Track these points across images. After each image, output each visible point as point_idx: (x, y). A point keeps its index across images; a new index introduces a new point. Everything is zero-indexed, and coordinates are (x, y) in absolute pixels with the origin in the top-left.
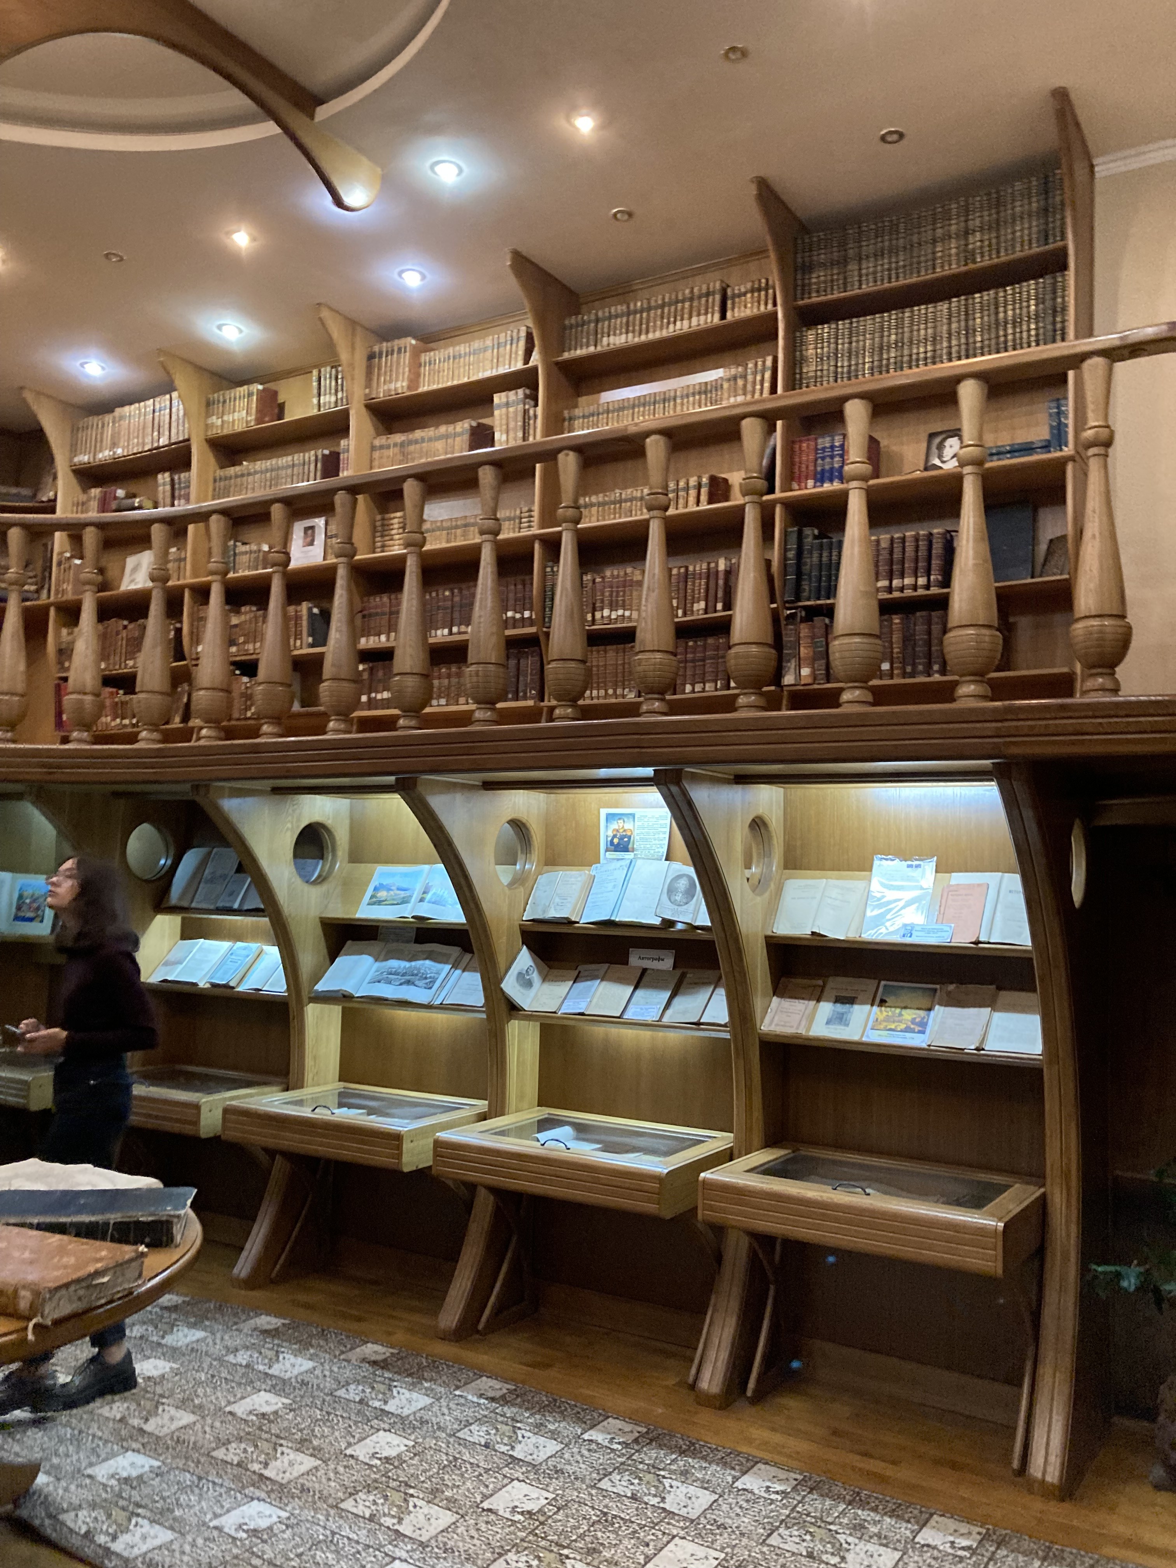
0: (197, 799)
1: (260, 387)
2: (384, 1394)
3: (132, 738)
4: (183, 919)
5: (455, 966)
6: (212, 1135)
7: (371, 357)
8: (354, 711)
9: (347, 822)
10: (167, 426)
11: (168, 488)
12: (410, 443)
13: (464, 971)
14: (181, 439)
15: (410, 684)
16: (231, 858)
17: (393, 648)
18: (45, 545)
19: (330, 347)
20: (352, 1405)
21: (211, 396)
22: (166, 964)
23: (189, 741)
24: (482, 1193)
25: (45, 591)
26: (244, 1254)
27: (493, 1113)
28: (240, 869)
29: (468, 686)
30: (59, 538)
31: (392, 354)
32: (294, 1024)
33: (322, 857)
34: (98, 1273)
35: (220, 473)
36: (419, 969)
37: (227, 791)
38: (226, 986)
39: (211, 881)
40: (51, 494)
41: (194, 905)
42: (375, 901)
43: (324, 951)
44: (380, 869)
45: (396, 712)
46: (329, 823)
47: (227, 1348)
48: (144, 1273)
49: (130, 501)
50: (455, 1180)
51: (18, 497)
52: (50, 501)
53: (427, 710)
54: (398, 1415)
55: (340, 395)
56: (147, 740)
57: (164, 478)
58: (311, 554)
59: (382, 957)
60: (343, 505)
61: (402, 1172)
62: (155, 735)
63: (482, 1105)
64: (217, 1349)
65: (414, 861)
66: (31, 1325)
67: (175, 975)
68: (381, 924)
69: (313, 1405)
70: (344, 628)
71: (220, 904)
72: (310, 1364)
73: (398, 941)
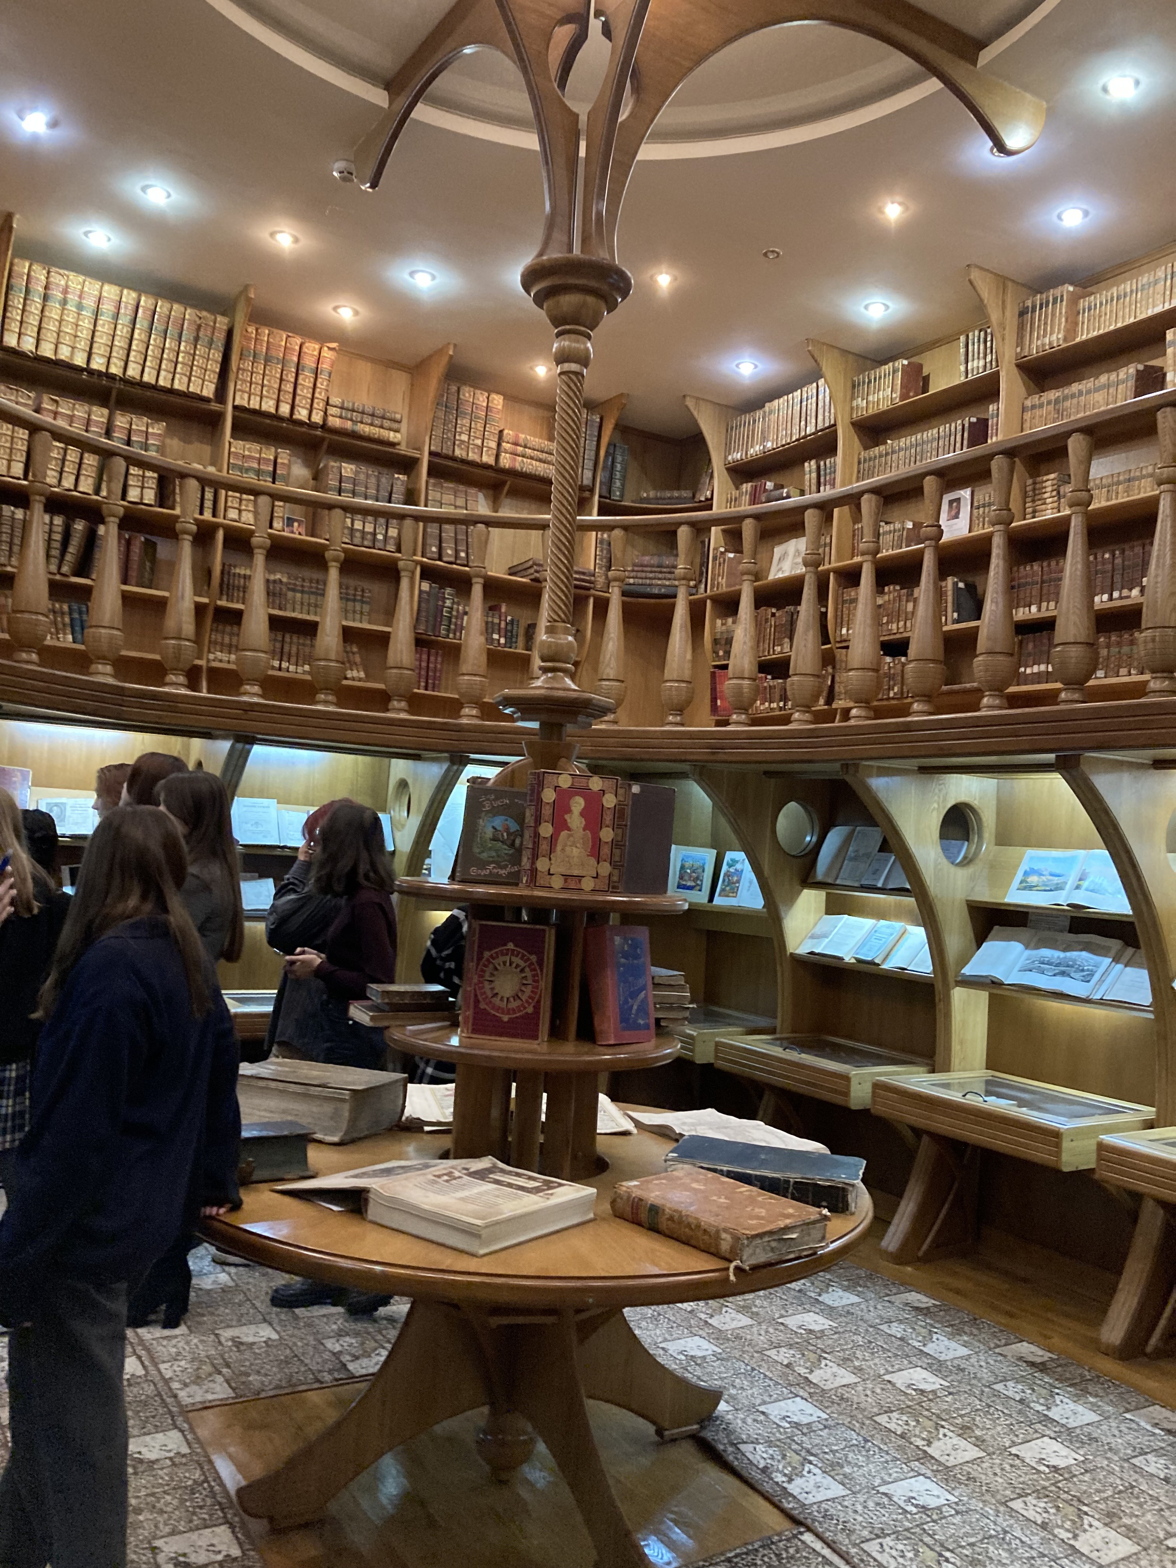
0: (848, 778)
1: (905, 362)
2: (1047, 1399)
3: (786, 720)
4: (828, 894)
5: (1116, 960)
6: (861, 1108)
7: (1022, 313)
8: (1010, 685)
9: (994, 802)
10: (814, 414)
11: (814, 475)
12: (1065, 398)
13: (1126, 966)
14: (827, 425)
15: (1073, 654)
16: (875, 836)
17: (1055, 617)
18: (703, 542)
19: (980, 309)
20: (1012, 1403)
21: (856, 379)
22: (813, 937)
23: (833, 722)
24: (1149, 1206)
25: (703, 586)
26: (892, 1229)
27: (1162, 1121)
28: (885, 847)
29: (1143, 653)
30: (715, 532)
31: (1047, 306)
32: (940, 1006)
33: (967, 838)
34: (787, 1229)
35: (864, 454)
36: (1074, 961)
37: (875, 770)
38: (872, 963)
39: (855, 859)
40: (708, 493)
41: (838, 882)
42: (1026, 886)
43: (970, 934)
44: (1030, 852)
45: (1059, 685)
46: (975, 803)
47: (881, 1318)
48: (827, 1236)
49: (778, 492)
50: (1118, 1187)
51: (680, 500)
52: (707, 499)
53: (1091, 683)
54: (1063, 1425)
55: (989, 359)
56: (799, 721)
57: (810, 466)
58: (955, 527)
59: (1032, 945)
60: (1000, 469)
61: (1060, 1172)
62: (807, 716)
63: (1148, 1112)
64: (872, 1317)
65: (1067, 845)
66: (732, 1266)
67: (822, 948)
68: (1030, 910)
69: (971, 1394)
70: (1000, 600)
71: (865, 882)
72: (964, 1351)
73: (1049, 929)
